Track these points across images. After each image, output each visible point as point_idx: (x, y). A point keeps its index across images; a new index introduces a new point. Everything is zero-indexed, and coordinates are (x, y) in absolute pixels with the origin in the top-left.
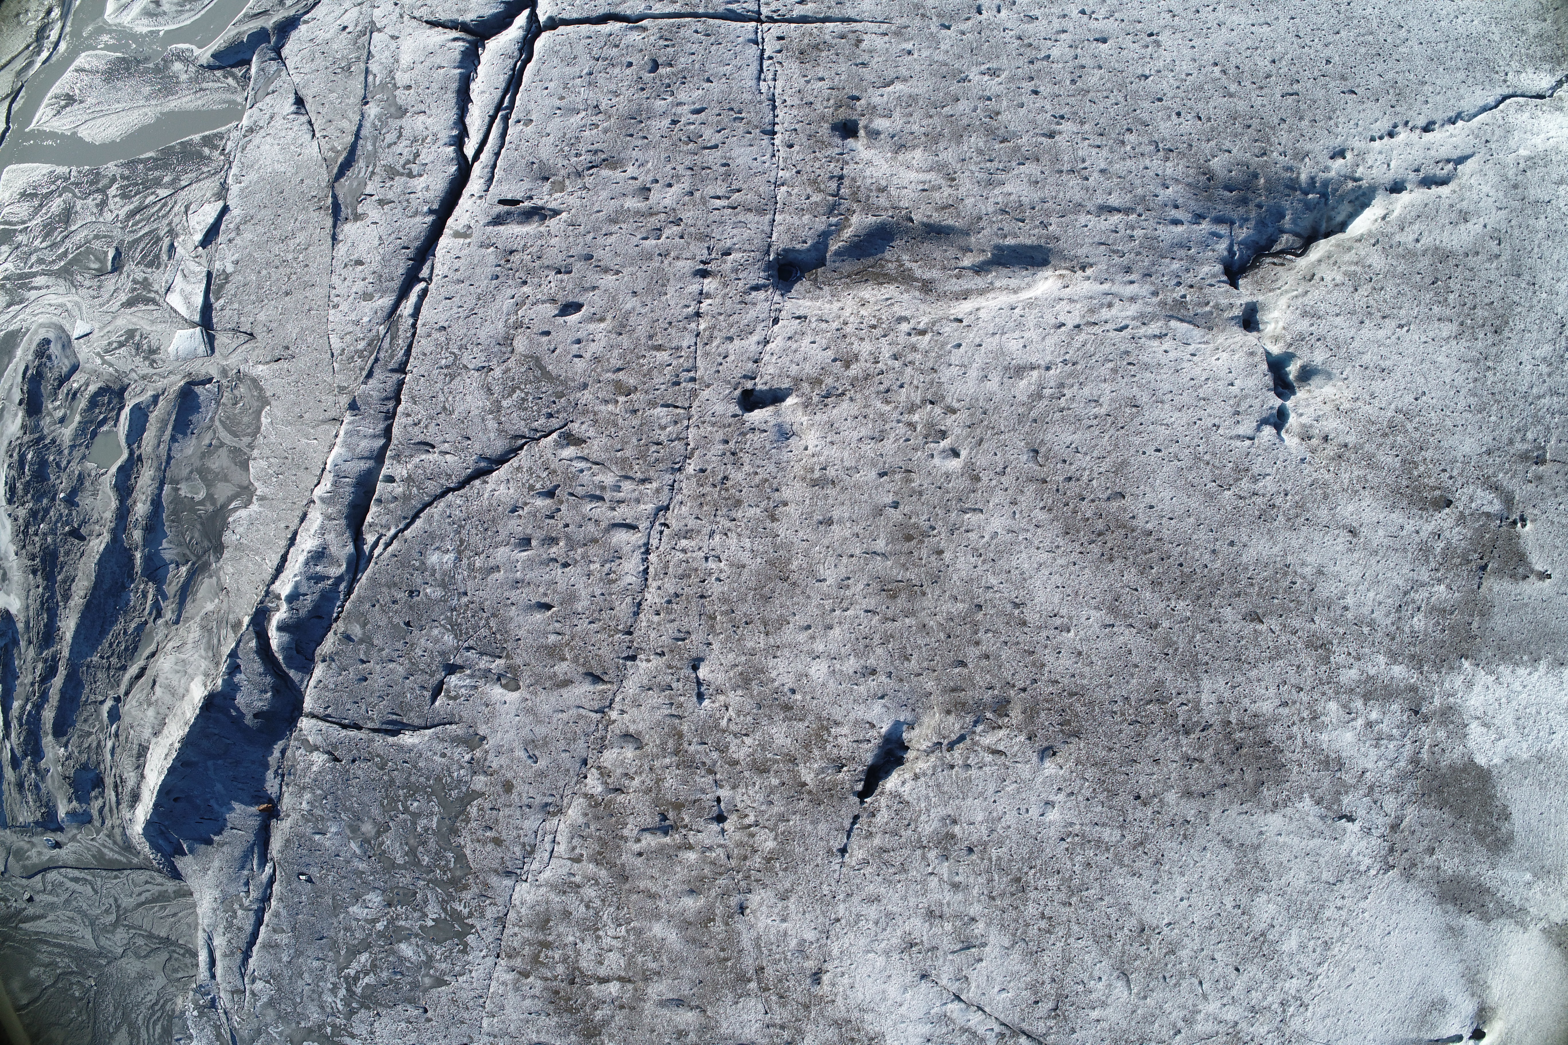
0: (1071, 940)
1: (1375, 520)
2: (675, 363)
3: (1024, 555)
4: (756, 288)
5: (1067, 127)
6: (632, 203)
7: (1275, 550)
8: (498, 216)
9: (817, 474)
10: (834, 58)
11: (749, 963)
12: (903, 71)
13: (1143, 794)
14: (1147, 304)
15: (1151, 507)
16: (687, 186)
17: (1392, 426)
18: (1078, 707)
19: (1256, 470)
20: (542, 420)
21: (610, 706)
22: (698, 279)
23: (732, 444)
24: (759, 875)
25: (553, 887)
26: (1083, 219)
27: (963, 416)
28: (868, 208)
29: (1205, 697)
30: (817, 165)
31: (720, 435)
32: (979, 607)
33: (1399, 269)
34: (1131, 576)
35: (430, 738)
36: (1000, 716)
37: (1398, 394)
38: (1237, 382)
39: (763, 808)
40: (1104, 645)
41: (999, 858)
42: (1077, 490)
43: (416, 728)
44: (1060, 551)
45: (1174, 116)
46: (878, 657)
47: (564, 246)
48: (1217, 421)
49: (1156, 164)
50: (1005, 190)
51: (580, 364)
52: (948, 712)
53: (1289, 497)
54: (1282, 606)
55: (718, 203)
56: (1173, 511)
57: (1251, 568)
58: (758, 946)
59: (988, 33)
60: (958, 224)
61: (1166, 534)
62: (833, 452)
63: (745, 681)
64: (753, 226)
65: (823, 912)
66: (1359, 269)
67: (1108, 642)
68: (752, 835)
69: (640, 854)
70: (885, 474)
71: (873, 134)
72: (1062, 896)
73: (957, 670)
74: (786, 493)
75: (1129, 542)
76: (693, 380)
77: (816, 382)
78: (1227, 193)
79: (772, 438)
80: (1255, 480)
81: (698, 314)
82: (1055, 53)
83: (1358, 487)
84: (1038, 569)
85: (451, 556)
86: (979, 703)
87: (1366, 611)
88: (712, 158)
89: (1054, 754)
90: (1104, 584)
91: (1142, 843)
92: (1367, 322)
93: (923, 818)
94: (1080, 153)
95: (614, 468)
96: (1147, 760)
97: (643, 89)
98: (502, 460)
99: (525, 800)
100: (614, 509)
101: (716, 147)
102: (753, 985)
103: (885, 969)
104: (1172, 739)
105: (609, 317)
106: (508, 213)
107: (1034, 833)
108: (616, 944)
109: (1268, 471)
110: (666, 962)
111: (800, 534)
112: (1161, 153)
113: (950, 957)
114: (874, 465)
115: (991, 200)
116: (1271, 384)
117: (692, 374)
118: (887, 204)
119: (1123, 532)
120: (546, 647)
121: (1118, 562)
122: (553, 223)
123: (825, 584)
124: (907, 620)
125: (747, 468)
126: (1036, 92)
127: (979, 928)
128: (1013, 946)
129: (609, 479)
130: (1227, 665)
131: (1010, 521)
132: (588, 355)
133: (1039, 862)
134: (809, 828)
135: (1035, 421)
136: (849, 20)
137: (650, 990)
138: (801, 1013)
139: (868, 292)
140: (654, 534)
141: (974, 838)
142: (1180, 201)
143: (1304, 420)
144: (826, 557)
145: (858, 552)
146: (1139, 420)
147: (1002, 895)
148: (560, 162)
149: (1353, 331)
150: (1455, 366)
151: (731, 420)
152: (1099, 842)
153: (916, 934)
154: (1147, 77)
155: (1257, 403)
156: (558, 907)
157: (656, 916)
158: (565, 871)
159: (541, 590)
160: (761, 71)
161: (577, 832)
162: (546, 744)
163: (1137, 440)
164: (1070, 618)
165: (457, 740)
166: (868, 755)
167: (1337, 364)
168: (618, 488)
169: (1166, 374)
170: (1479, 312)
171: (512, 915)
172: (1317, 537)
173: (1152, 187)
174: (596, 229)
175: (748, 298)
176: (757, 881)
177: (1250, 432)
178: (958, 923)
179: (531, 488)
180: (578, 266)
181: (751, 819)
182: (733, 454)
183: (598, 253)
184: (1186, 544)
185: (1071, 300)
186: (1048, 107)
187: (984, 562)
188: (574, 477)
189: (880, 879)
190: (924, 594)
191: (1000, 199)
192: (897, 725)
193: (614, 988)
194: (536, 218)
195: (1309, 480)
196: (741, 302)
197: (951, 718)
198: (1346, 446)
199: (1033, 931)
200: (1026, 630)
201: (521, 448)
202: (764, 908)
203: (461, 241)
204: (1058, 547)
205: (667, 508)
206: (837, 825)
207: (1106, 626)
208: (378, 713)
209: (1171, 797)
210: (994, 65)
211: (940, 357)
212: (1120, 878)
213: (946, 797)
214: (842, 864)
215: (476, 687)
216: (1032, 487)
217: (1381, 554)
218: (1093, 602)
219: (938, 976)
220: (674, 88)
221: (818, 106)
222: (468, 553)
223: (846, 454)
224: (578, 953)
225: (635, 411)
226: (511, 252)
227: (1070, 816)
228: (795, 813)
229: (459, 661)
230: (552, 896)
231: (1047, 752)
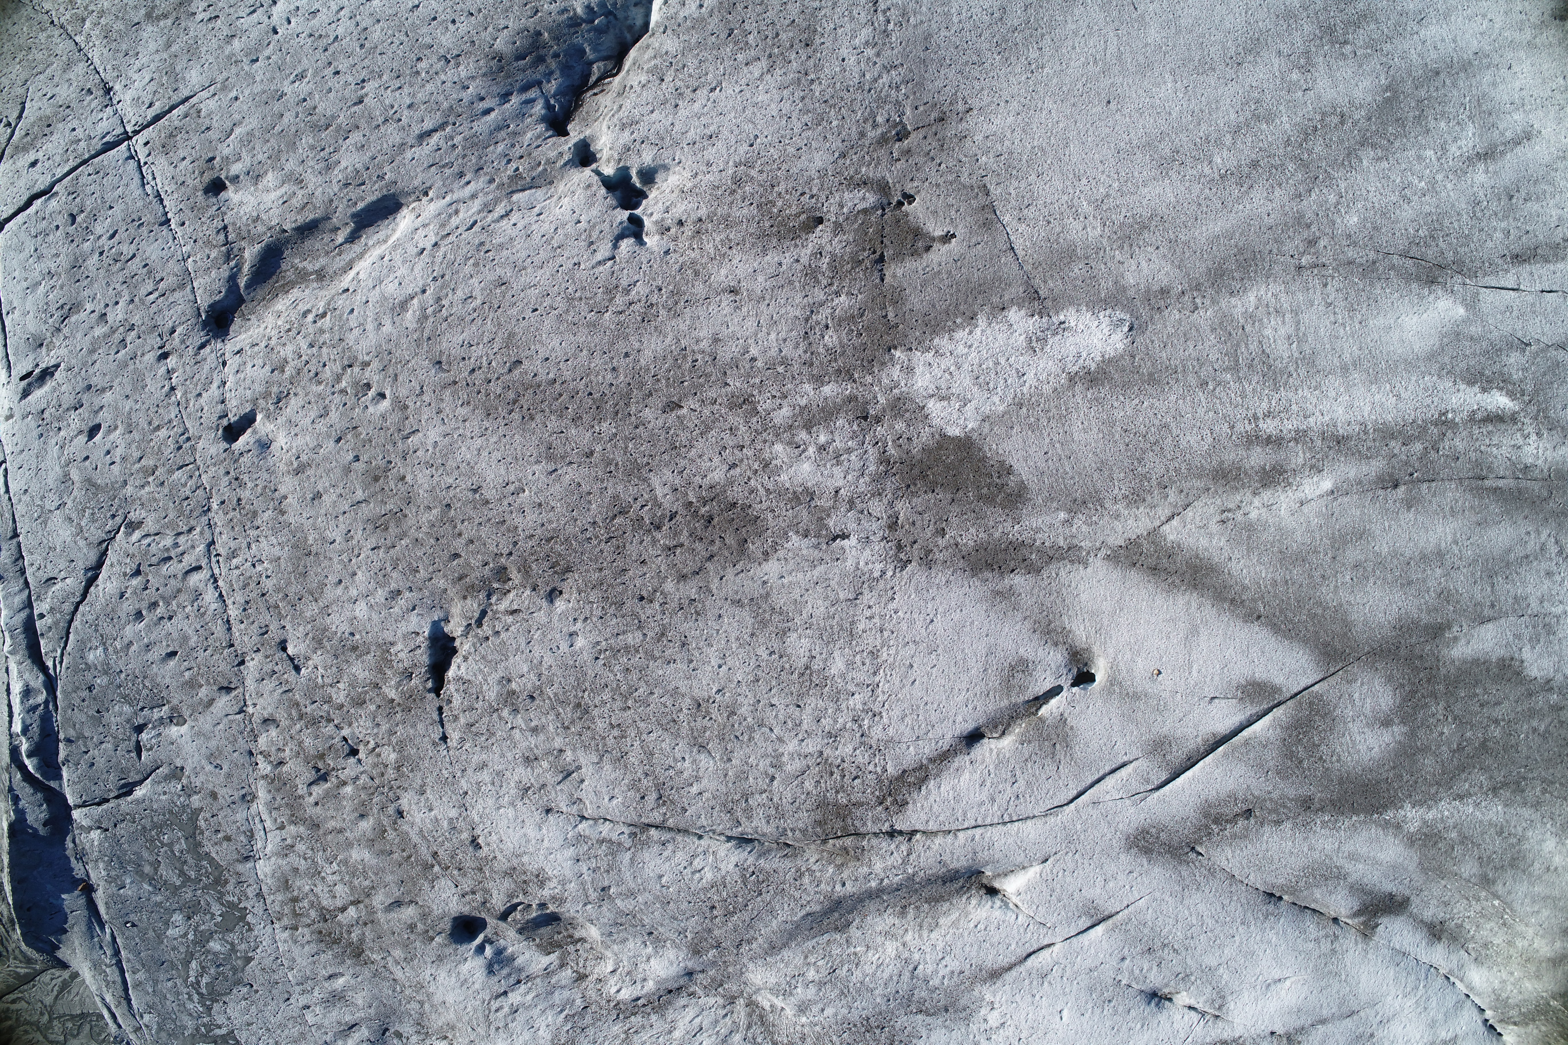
0: (644, 736)
1: (751, 270)
2: (172, 433)
3: (463, 449)
4: (202, 346)
5: (370, 87)
6: (99, 331)
7: (668, 341)
8: (24, 390)
9: (295, 464)
10: (186, 136)
11: (425, 853)
12: (237, 117)
13: (644, 593)
14: (487, 193)
15: (547, 359)
16: (127, 297)
17: (738, 181)
18: (558, 548)
19: (624, 283)
20: (110, 522)
21: (245, 705)
22: (163, 362)
23: (232, 473)
24: (398, 783)
25: (277, 854)
26: (409, 154)
27: (375, 365)
28: (252, 241)
29: (659, 492)
30: (205, 228)
31: (222, 471)
32: (448, 506)
33: (693, 41)
34: (553, 423)
35: (152, 785)
36: (505, 582)
37: (732, 150)
38: (582, 218)
39: (375, 731)
40: (556, 489)
41: (556, 694)
42: (482, 376)
43: (141, 782)
44: (489, 432)
45: (450, 26)
46: (396, 580)
47: (70, 388)
48: (576, 260)
49: (450, 75)
50: (342, 167)
51: (116, 468)
52: (465, 598)
53: (664, 290)
54: (693, 385)
55: (152, 297)
56: (566, 354)
57: (652, 367)
58: (424, 837)
59: (286, 46)
60: (318, 214)
61: (567, 375)
62: (300, 441)
63: (318, 643)
64: (181, 301)
65: (453, 792)
66: (658, 61)
67: (558, 486)
68: (379, 755)
69: (317, 804)
70: (340, 439)
71: (235, 179)
72: (619, 704)
73: (455, 563)
74: (283, 490)
75: (540, 397)
76: (188, 439)
77: (266, 395)
78: (521, 63)
79: (256, 453)
80: (627, 291)
81: (173, 389)
82: (340, 31)
83: (724, 250)
84: (479, 454)
85: (100, 649)
86: (483, 580)
87: (773, 352)
88: (135, 266)
89: (561, 593)
90: (535, 440)
91: (663, 634)
92: (680, 103)
93: (485, 687)
94: (387, 102)
95: (168, 532)
96: (635, 565)
97: (72, 241)
98: (100, 564)
99: (229, 800)
100: (181, 561)
101: (134, 256)
102: (436, 868)
103: (517, 817)
104: (647, 539)
105: (119, 423)
106: (29, 385)
107: (572, 663)
108: (336, 877)
109: (636, 278)
110: (373, 877)
111: (304, 515)
112: (452, 62)
113: (558, 788)
114: (329, 436)
115: (334, 181)
116: (614, 203)
117: (186, 435)
118: (264, 229)
119: (531, 391)
120: (186, 683)
121: (539, 418)
122: (57, 375)
123: (336, 544)
124: (403, 542)
125: (249, 485)
126: (337, 73)
127: (569, 755)
128: (601, 759)
129: (168, 541)
130: (666, 457)
131: (442, 428)
132: (118, 460)
133: (587, 684)
134: (412, 731)
135: (429, 339)
136: (187, 99)
137: (374, 903)
138: (479, 877)
139: (282, 304)
140: (215, 566)
141: (529, 686)
142: (483, 93)
143: (655, 217)
144: (328, 523)
145: (347, 508)
146: (510, 294)
147: (573, 722)
148: (44, 328)
149: (670, 118)
150: (777, 98)
151: (224, 455)
152: (627, 648)
153: (525, 780)
154: (418, 6)
155: (606, 226)
156: (287, 868)
157: (349, 845)
158: (278, 839)
159: (164, 644)
160: (143, 177)
161: (272, 807)
162: (221, 753)
163: (514, 311)
164: (520, 480)
165: (167, 778)
166: (423, 657)
167: (666, 154)
168: (176, 545)
169: (519, 244)
170: (783, 36)
171: (264, 888)
172: (701, 312)
173: (454, 96)
174: (85, 364)
175: (199, 358)
176: (399, 787)
177: (608, 254)
178: (551, 759)
179: (125, 574)
180: (85, 398)
181: (372, 745)
182: (237, 479)
183: (94, 381)
184: (587, 375)
185: (425, 226)
186: (350, 79)
187: (437, 470)
188: (147, 552)
189: (478, 748)
190: (406, 516)
191: (340, 177)
192: (436, 626)
193: (352, 911)
194: (48, 377)
195: (677, 267)
196: (196, 363)
197: (469, 601)
198: (700, 220)
199: (610, 741)
200: (491, 506)
201: (107, 549)
202: (414, 807)
203: (11, 421)
204: (486, 429)
205: (213, 542)
206: (429, 721)
207: (551, 473)
208: (112, 782)
209: (669, 586)
210: (299, 70)
211: (341, 327)
212: (658, 670)
213: (494, 665)
214: (448, 749)
215: (160, 734)
216: (448, 392)
217: (768, 297)
218: (532, 459)
219: (557, 806)
220: (91, 228)
221: (189, 182)
222: (109, 642)
223: (308, 438)
224: (316, 895)
225: (163, 483)
226: (43, 412)
227: (594, 637)
228: (397, 725)
229: (141, 722)
230: (280, 861)
231: (553, 595)
